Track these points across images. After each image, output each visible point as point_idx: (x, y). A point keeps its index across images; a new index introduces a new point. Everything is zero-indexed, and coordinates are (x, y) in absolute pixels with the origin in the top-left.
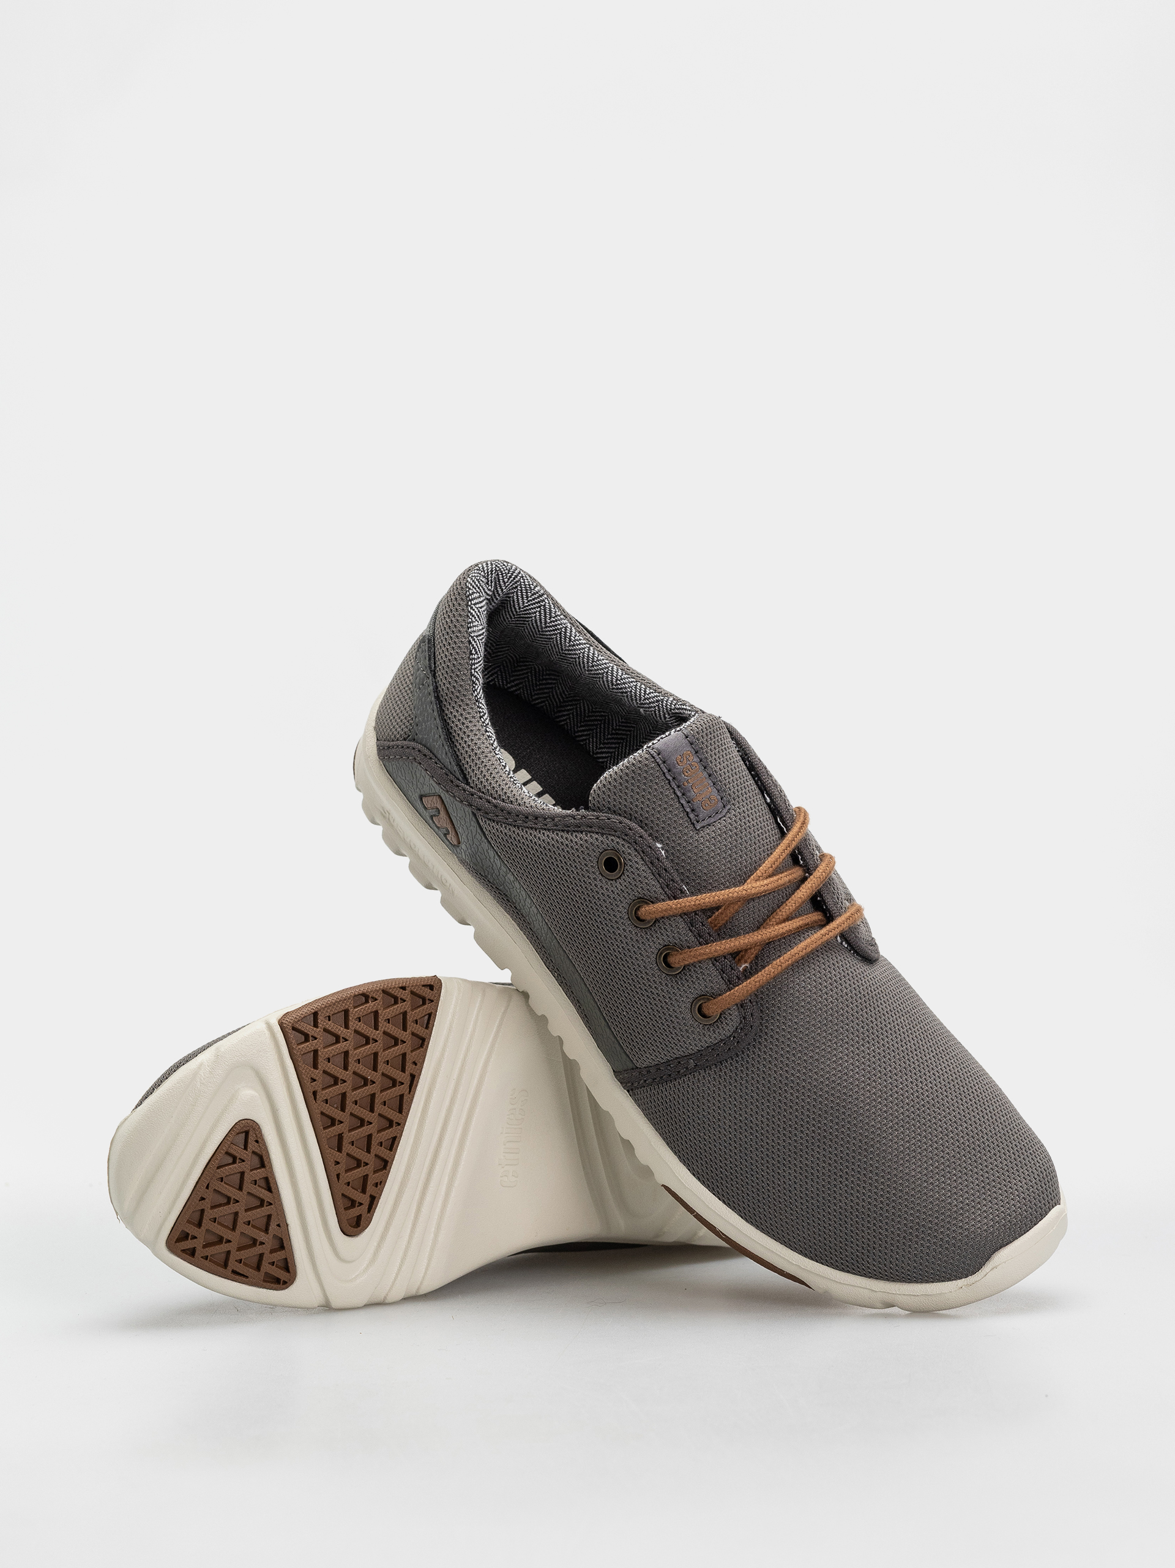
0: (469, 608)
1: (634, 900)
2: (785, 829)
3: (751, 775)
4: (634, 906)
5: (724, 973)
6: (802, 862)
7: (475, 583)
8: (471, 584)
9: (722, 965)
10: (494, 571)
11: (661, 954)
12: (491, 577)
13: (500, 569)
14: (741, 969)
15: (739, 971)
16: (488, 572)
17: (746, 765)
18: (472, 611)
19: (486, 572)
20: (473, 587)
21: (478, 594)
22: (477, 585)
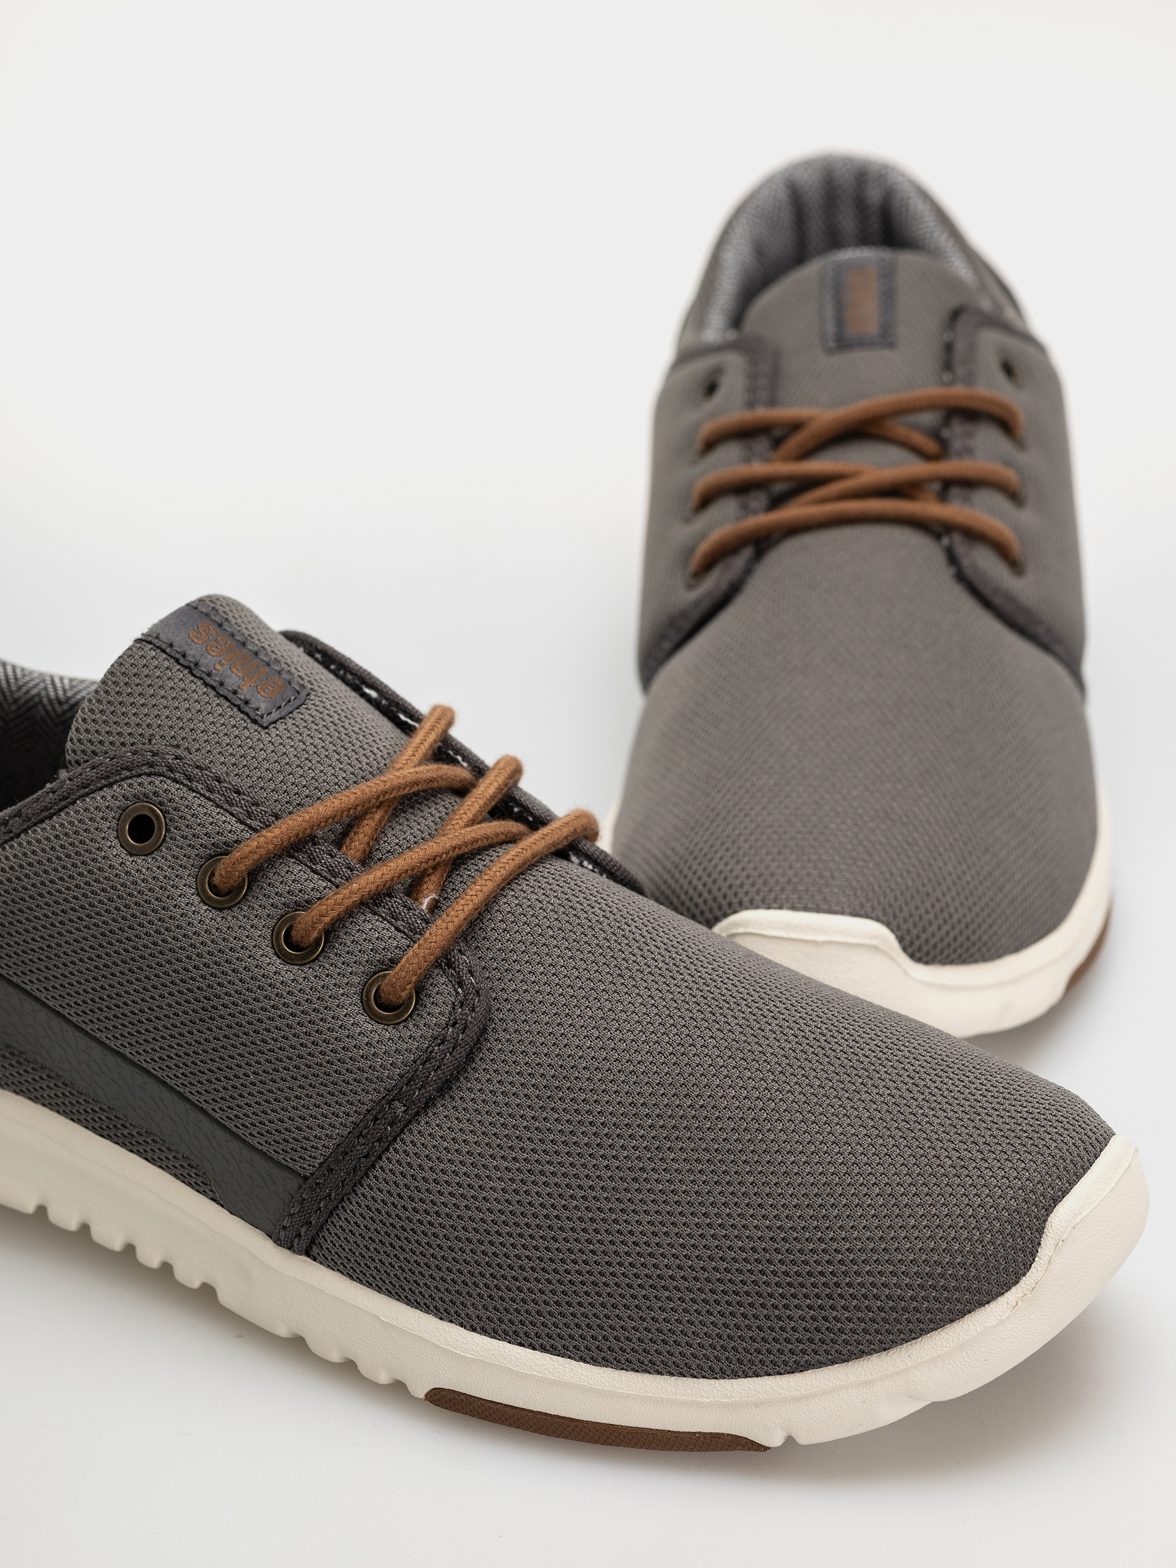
1: (201, 866)
3: (331, 671)
4: (204, 874)
5: (397, 919)
9: (389, 909)
11: (279, 933)
14: (424, 907)
15: (422, 910)
17: (317, 660)
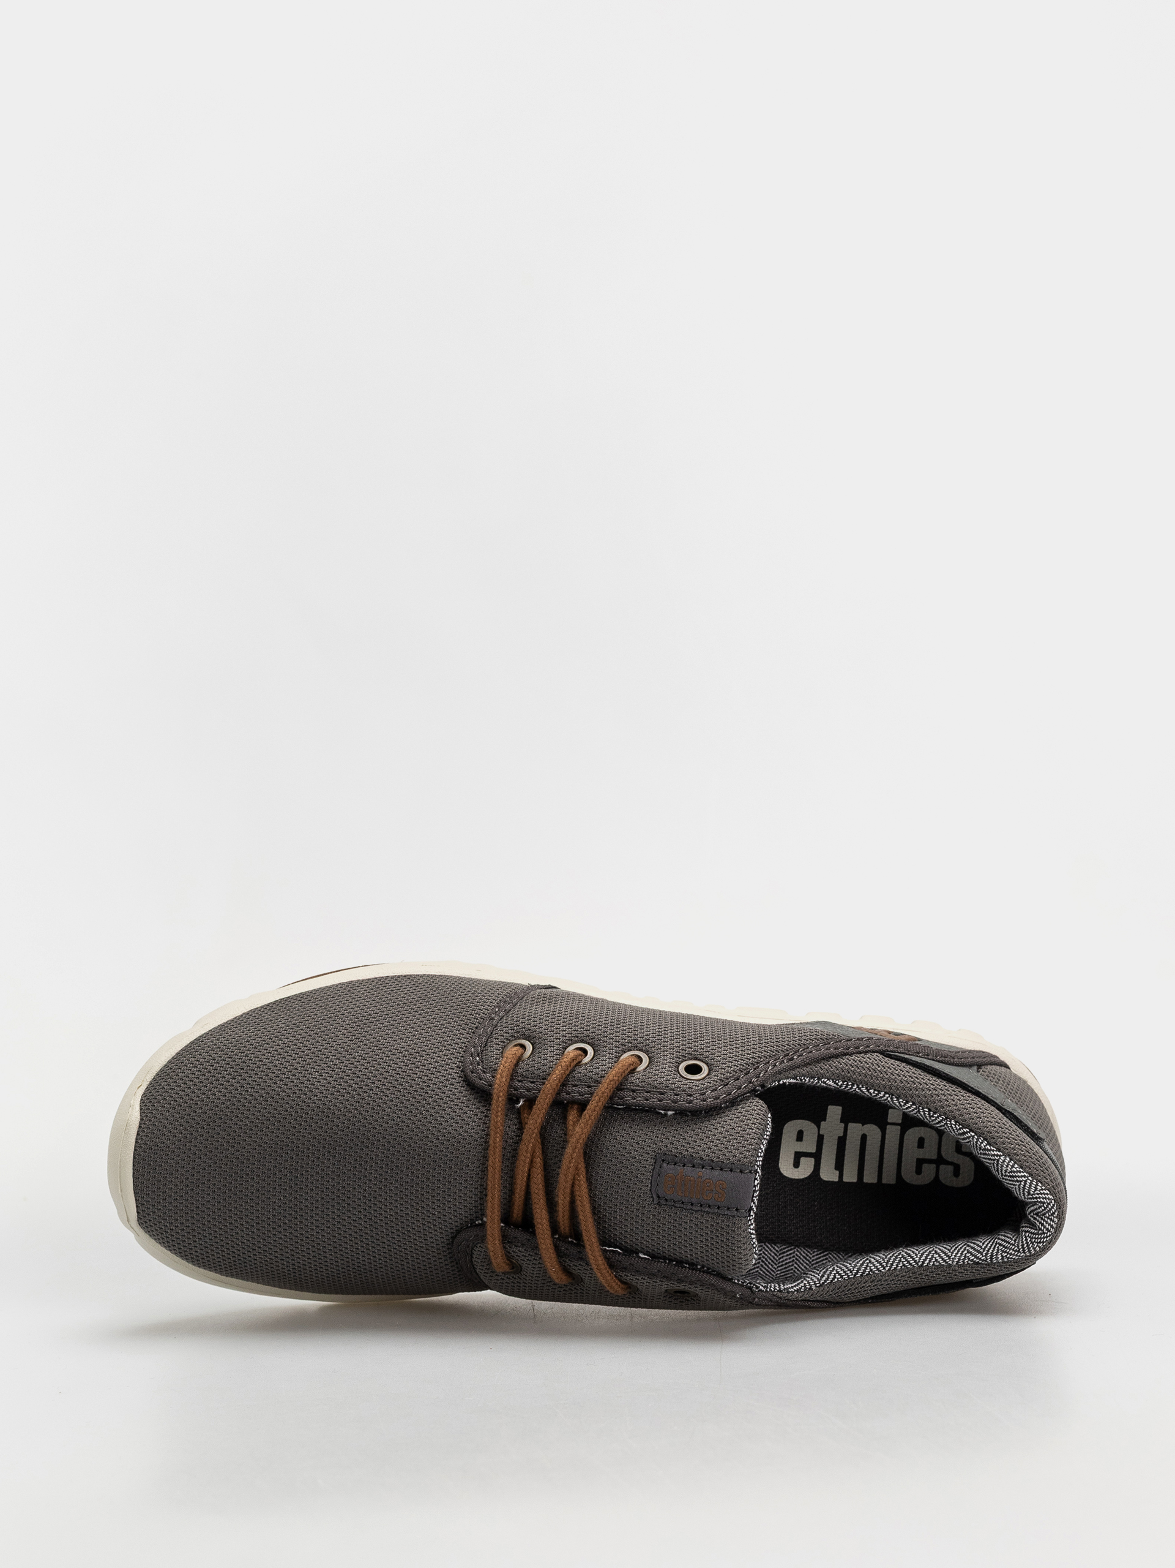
0: (1026, 1175)
2: (607, 1248)
6: (570, 1240)
7: (1043, 1198)
8: (1044, 1194)
10: (1040, 1226)
12: (1038, 1221)
13: (1039, 1234)
16: (1044, 1220)
18: (1022, 1174)
19: (1046, 1219)
20: (1041, 1194)
21: (1032, 1193)
22: (1039, 1198)
